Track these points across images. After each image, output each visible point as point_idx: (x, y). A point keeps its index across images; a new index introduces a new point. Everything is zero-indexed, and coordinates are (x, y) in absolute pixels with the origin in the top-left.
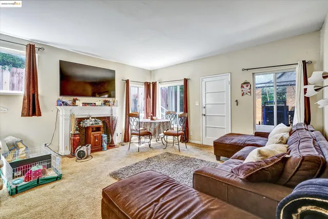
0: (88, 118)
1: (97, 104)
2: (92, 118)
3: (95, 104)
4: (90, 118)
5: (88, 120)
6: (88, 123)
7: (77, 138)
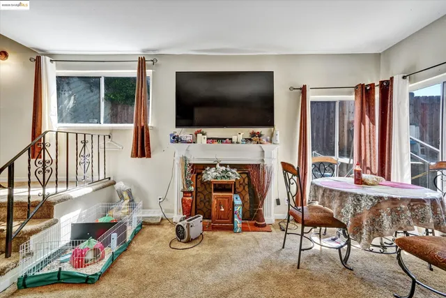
0: (214, 165)
1: (234, 139)
2: (221, 165)
3: (231, 139)
4: (218, 166)
5: (213, 169)
6: (210, 175)
7: (188, 198)
